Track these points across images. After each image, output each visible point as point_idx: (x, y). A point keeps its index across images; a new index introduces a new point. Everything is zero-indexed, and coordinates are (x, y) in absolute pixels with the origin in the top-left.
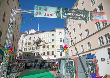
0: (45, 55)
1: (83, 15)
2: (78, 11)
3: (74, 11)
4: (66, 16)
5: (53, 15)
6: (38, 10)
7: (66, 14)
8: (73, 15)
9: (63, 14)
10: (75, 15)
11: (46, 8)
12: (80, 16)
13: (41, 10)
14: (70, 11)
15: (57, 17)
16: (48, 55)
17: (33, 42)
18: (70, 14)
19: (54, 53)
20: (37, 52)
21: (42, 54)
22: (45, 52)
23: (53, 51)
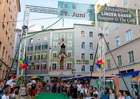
1: (128, 15)
2: (120, 10)
3: (114, 10)
4: (102, 16)
5: (84, 15)
6: (63, 7)
7: (103, 14)
8: (114, 15)
9: (99, 15)
10: (115, 15)
11: (75, 5)
12: (124, 16)
13: (67, 7)
14: (109, 9)
15: (91, 18)
17: (36, 46)
18: (109, 14)
19: (71, 66)
20: (43, 63)
21: (51, 67)
22: (55, 64)
23: (69, 62)
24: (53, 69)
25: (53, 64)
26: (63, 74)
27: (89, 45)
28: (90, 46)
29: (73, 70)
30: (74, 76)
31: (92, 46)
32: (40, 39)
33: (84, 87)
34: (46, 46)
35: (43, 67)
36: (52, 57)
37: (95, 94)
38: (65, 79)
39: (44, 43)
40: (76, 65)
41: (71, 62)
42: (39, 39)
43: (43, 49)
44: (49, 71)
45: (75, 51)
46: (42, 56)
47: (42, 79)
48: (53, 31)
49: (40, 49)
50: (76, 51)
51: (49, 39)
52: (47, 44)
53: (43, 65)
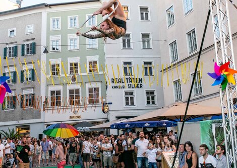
0: (59, 104)
16: (72, 103)
17: (5, 49)
19: (98, 95)
20: (25, 92)
21: (47, 99)
22: (58, 93)
23: (94, 85)
24: (53, 104)
25: (52, 93)
26: (79, 117)
27: (141, 40)
28: (144, 42)
29: (104, 104)
30: (107, 121)
31: (148, 42)
32: (15, 29)
33: (157, 147)
34: (32, 49)
35: (27, 100)
36: (47, 74)
37: (204, 164)
38: (87, 129)
39: (25, 41)
40: (110, 92)
41: (99, 85)
42: (11, 31)
43: (23, 54)
44: (44, 110)
45: (106, 56)
46: (22, 72)
47: (24, 131)
48: (48, 10)
49: (16, 55)
50: (109, 56)
51: (38, 29)
52: (34, 44)
53: (27, 95)
